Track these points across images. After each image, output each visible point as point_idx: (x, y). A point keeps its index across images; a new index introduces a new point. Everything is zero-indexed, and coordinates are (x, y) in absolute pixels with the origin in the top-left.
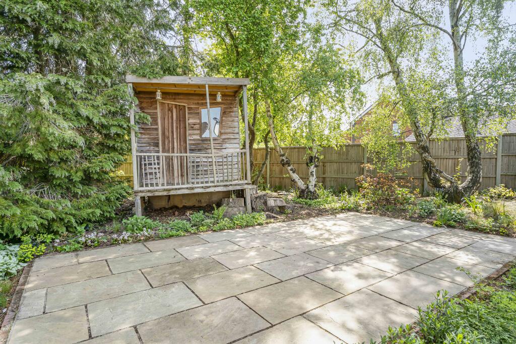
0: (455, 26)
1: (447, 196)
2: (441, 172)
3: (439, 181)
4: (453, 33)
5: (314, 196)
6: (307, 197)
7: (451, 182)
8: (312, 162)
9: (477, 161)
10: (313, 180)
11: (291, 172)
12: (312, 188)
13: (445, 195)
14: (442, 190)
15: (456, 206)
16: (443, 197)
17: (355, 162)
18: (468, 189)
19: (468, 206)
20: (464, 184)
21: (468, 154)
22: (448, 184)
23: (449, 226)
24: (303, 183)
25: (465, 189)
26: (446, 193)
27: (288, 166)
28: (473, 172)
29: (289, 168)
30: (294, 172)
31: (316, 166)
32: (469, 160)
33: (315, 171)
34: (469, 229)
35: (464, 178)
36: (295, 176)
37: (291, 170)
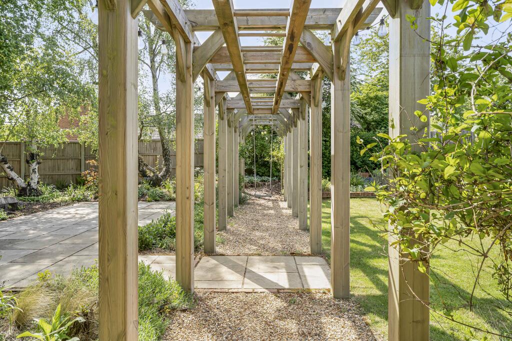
0: (152, 61)
1: (152, 182)
2: (147, 166)
3: (146, 172)
4: (152, 66)
5: (38, 193)
6: (30, 194)
7: (154, 173)
8: (34, 159)
9: (168, 157)
10: (35, 177)
11: (8, 170)
12: (34, 185)
13: (150, 182)
14: (148, 178)
15: (158, 188)
16: (150, 184)
17: (72, 159)
18: (164, 176)
19: (165, 188)
20: (161, 174)
21: (163, 152)
22: (152, 175)
23: (156, 200)
24: (23, 181)
25: (162, 176)
26: (151, 180)
27: (5, 164)
28: (166, 165)
29: (6, 166)
30: (12, 170)
31: (39, 163)
32: (164, 157)
33: (37, 168)
34: (167, 201)
35: (160, 170)
36: (13, 174)
37: (9, 168)
